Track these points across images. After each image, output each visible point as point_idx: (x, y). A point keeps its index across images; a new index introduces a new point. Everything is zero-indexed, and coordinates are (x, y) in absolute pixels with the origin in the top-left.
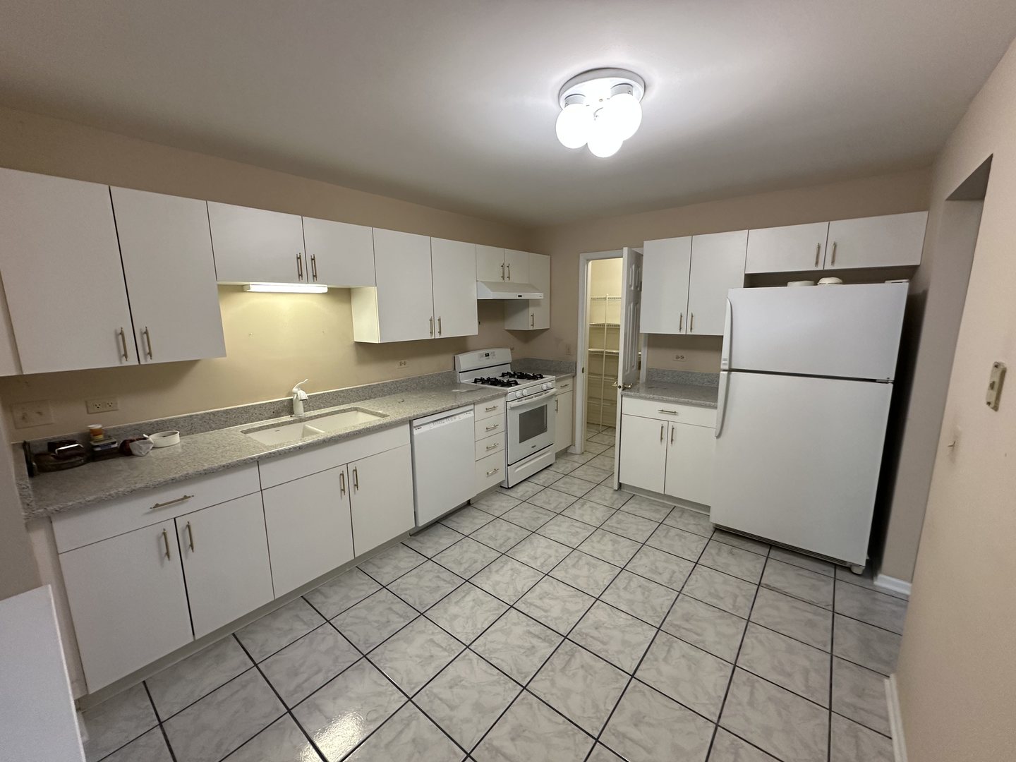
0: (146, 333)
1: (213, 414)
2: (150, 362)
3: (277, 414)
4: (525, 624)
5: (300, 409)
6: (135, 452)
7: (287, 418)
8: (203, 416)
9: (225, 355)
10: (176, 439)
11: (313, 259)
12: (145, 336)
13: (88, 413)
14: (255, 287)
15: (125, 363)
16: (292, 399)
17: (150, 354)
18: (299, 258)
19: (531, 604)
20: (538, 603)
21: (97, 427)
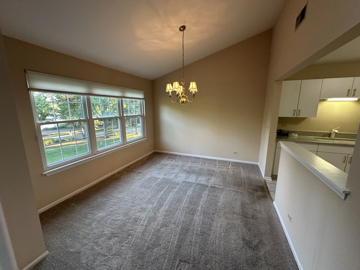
0: (300, 110)
1: (306, 132)
2: (298, 117)
3: (324, 136)
5: (333, 136)
6: (289, 135)
7: (328, 138)
8: (304, 132)
9: (316, 117)
10: (297, 135)
11: (355, 90)
12: (299, 111)
13: (281, 126)
14: (329, 99)
15: (294, 117)
16: (331, 133)
17: (299, 115)
18: (349, 90)
21: (283, 129)
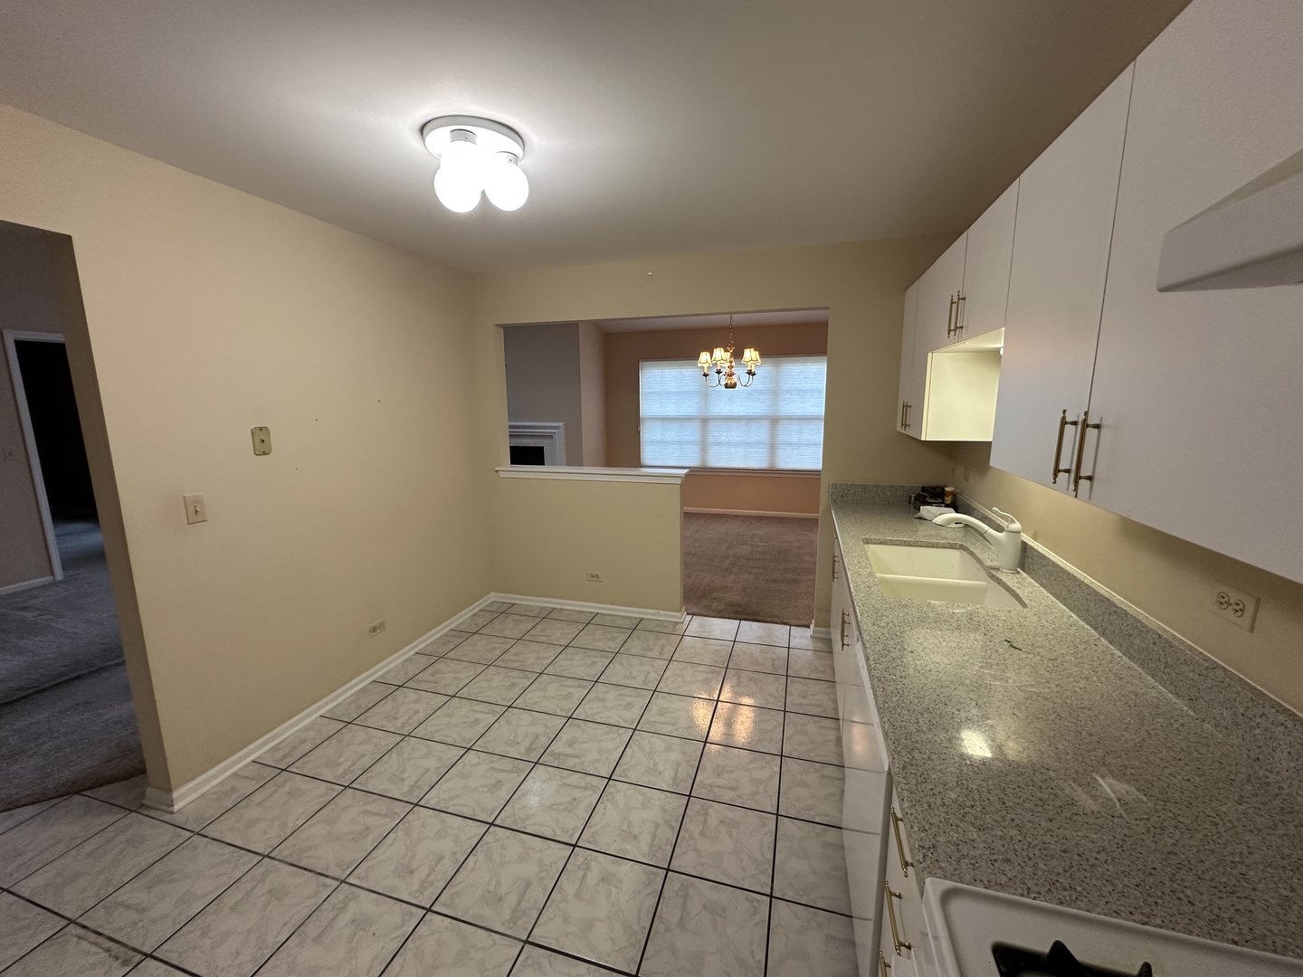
4: (586, 764)
11: (964, 299)
19: (586, 788)
20: (576, 793)
